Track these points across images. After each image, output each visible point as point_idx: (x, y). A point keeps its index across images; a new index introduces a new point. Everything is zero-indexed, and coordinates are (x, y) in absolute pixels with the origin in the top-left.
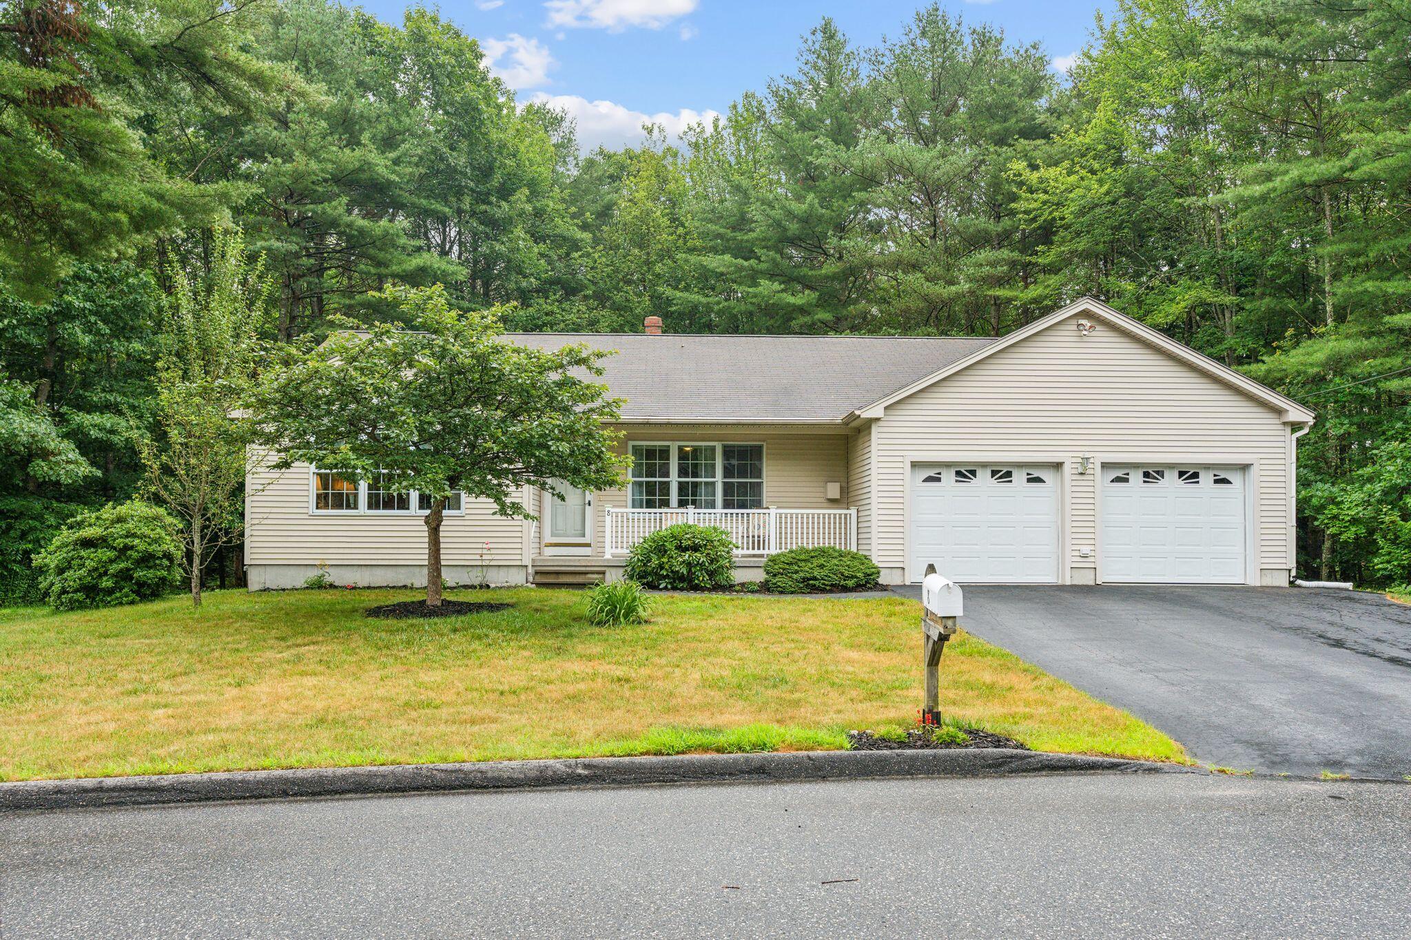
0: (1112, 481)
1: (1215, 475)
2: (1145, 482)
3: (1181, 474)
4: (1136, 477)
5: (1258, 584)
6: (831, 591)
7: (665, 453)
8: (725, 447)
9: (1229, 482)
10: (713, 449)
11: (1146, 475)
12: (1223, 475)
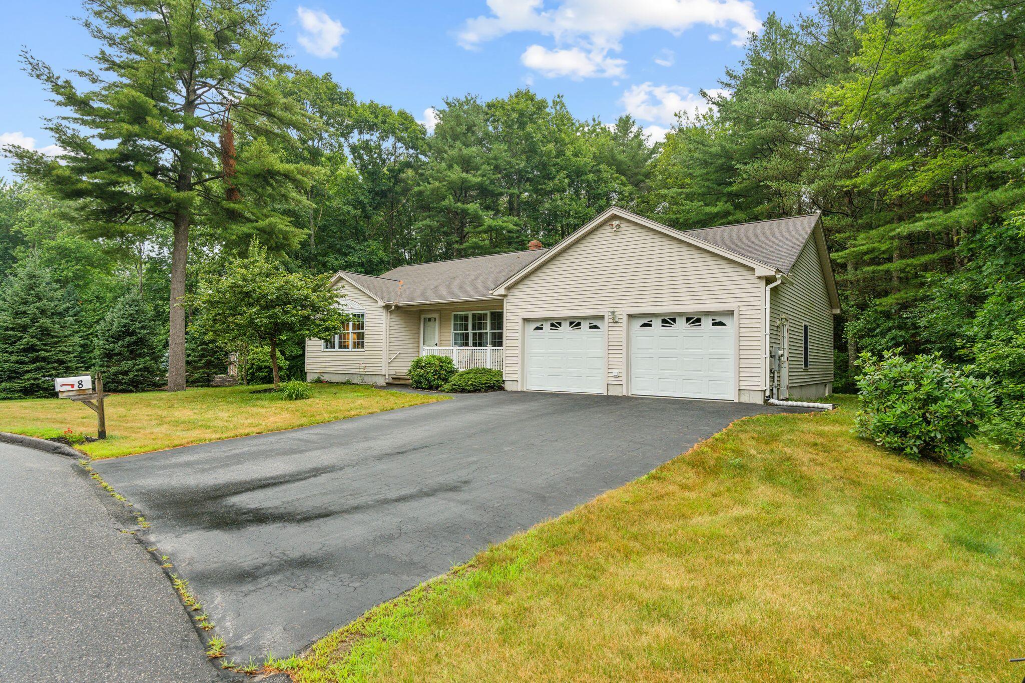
0: (641, 326)
1: (713, 320)
2: (663, 326)
3: (688, 320)
4: (657, 323)
5: (736, 401)
6: (486, 391)
7: (466, 318)
8: (492, 314)
9: (724, 325)
10: (486, 314)
11: (664, 321)
12: (719, 319)
